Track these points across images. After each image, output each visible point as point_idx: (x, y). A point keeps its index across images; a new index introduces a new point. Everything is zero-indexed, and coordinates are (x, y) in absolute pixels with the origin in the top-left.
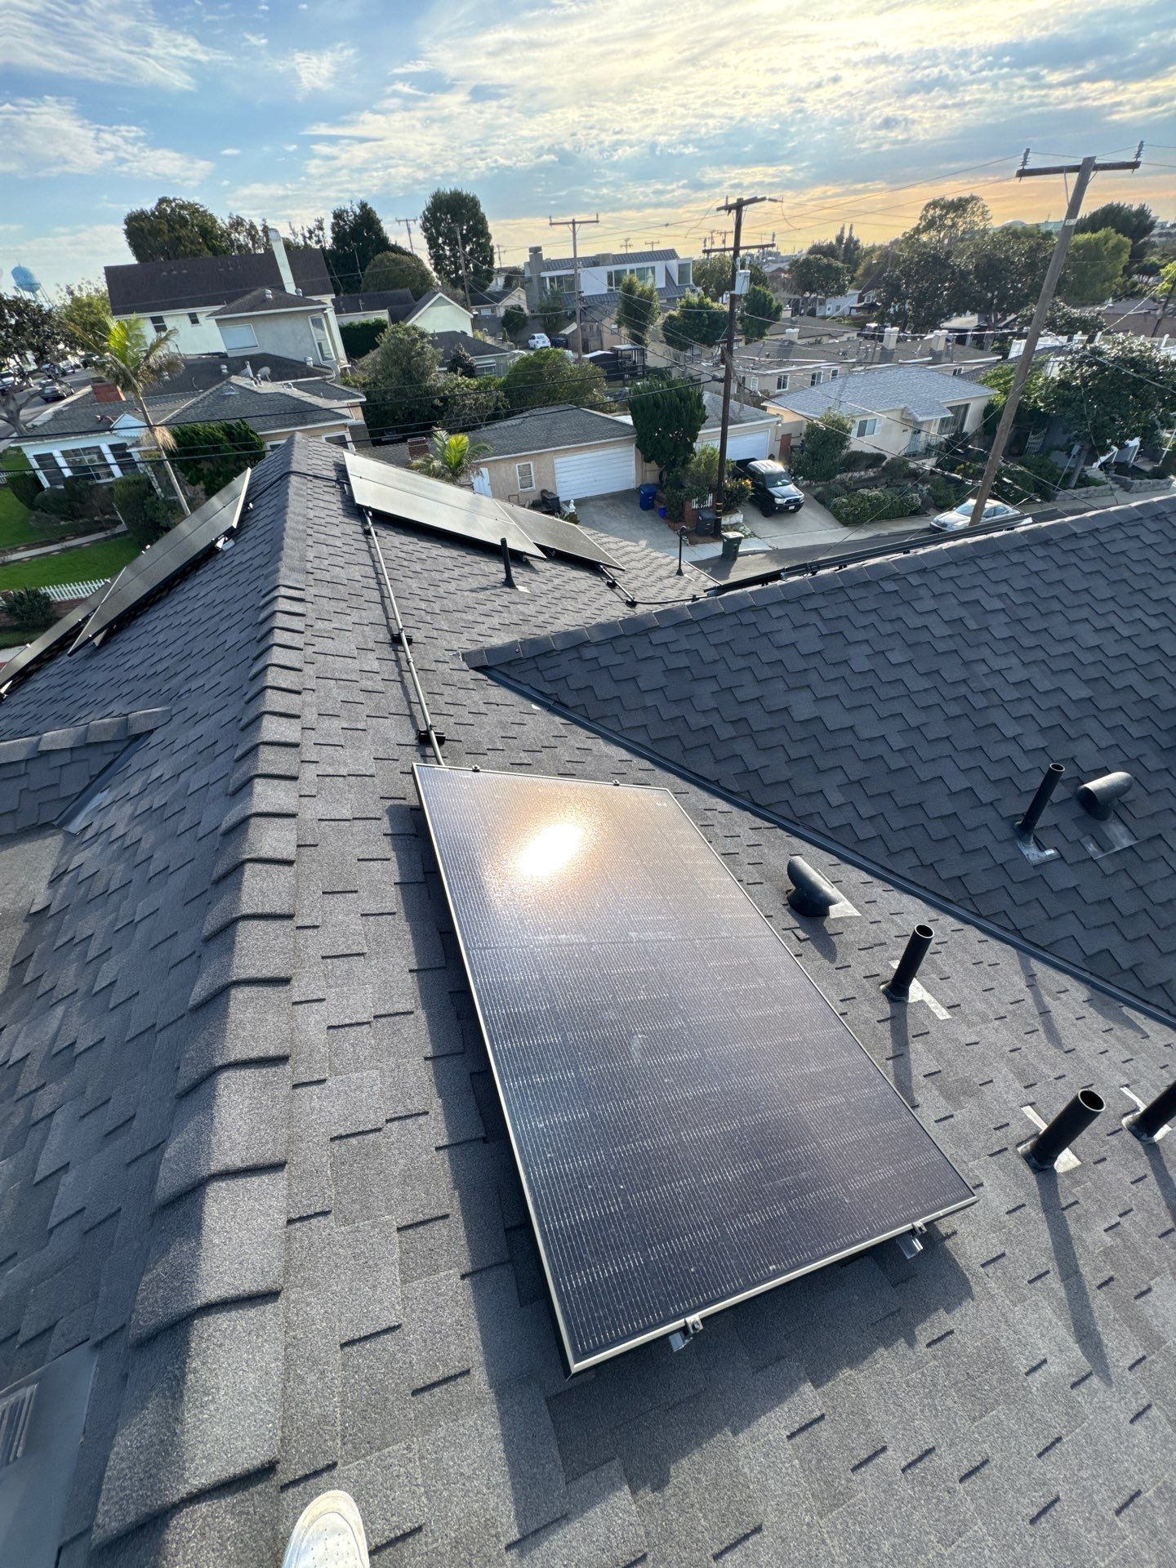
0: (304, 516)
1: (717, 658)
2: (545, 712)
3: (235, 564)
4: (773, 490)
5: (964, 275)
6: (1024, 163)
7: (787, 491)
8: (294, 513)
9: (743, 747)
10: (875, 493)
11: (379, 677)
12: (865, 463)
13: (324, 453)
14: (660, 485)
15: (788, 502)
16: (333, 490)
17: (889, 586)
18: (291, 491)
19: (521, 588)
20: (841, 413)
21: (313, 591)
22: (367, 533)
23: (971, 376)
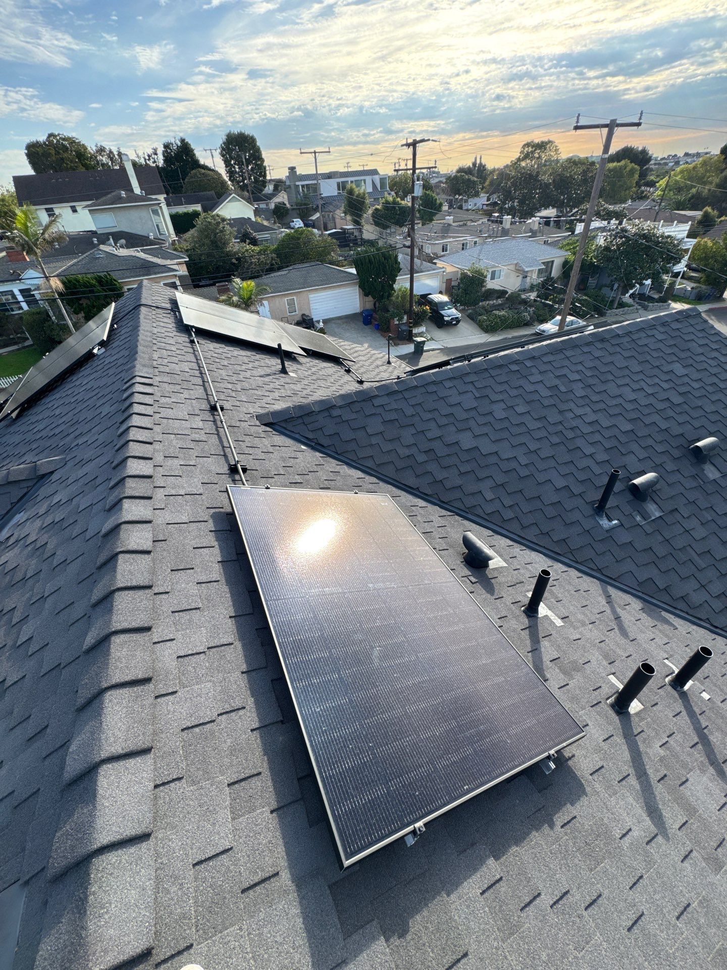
0: (151, 332)
1: (414, 413)
2: (309, 450)
3: (105, 363)
4: (442, 312)
5: (547, 185)
6: (577, 122)
7: (451, 312)
8: (144, 330)
9: (432, 467)
10: (502, 313)
11: (203, 432)
12: (496, 295)
13: (162, 293)
14: (375, 310)
15: (452, 319)
16: (169, 316)
17: (514, 367)
18: (142, 316)
19: (291, 374)
20: (481, 266)
21: (158, 379)
22: (192, 342)
23: (554, 244)
